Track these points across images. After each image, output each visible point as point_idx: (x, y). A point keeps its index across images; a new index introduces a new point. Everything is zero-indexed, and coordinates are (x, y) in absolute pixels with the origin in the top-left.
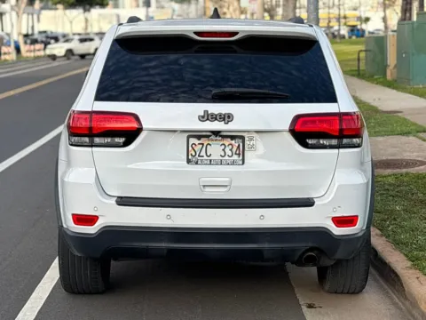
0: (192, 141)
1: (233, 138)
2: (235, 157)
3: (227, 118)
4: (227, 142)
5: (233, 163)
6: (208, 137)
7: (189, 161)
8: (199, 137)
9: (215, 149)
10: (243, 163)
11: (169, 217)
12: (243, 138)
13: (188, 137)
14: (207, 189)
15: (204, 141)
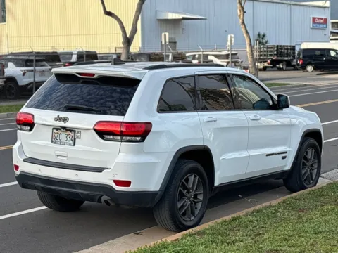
0: (55, 131)
1: (71, 131)
2: (71, 141)
3: (66, 120)
4: (68, 133)
5: (70, 145)
6: (60, 129)
7: (52, 141)
8: (57, 129)
9: (63, 136)
10: (74, 145)
11: (39, 170)
12: (75, 131)
13: (53, 129)
15: (59, 132)
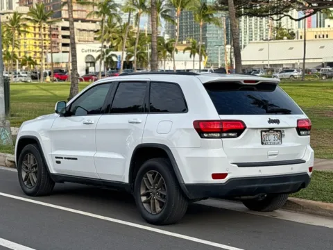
0: (264, 133)
1: (277, 131)
2: (279, 141)
3: (277, 121)
4: (276, 133)
5: (278, 144)
6: (268, 131)
7: (262, 143)
8: (265, 131)
9: (272, 137)
10: (281, 143)
11: (260, 171)
12: (280, 131)
13: (262, 132)
14: (270, 157)
15: (267, 133)
